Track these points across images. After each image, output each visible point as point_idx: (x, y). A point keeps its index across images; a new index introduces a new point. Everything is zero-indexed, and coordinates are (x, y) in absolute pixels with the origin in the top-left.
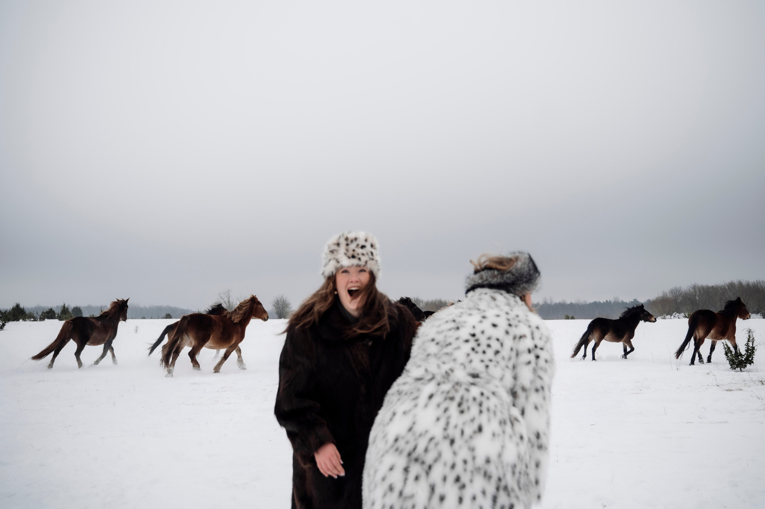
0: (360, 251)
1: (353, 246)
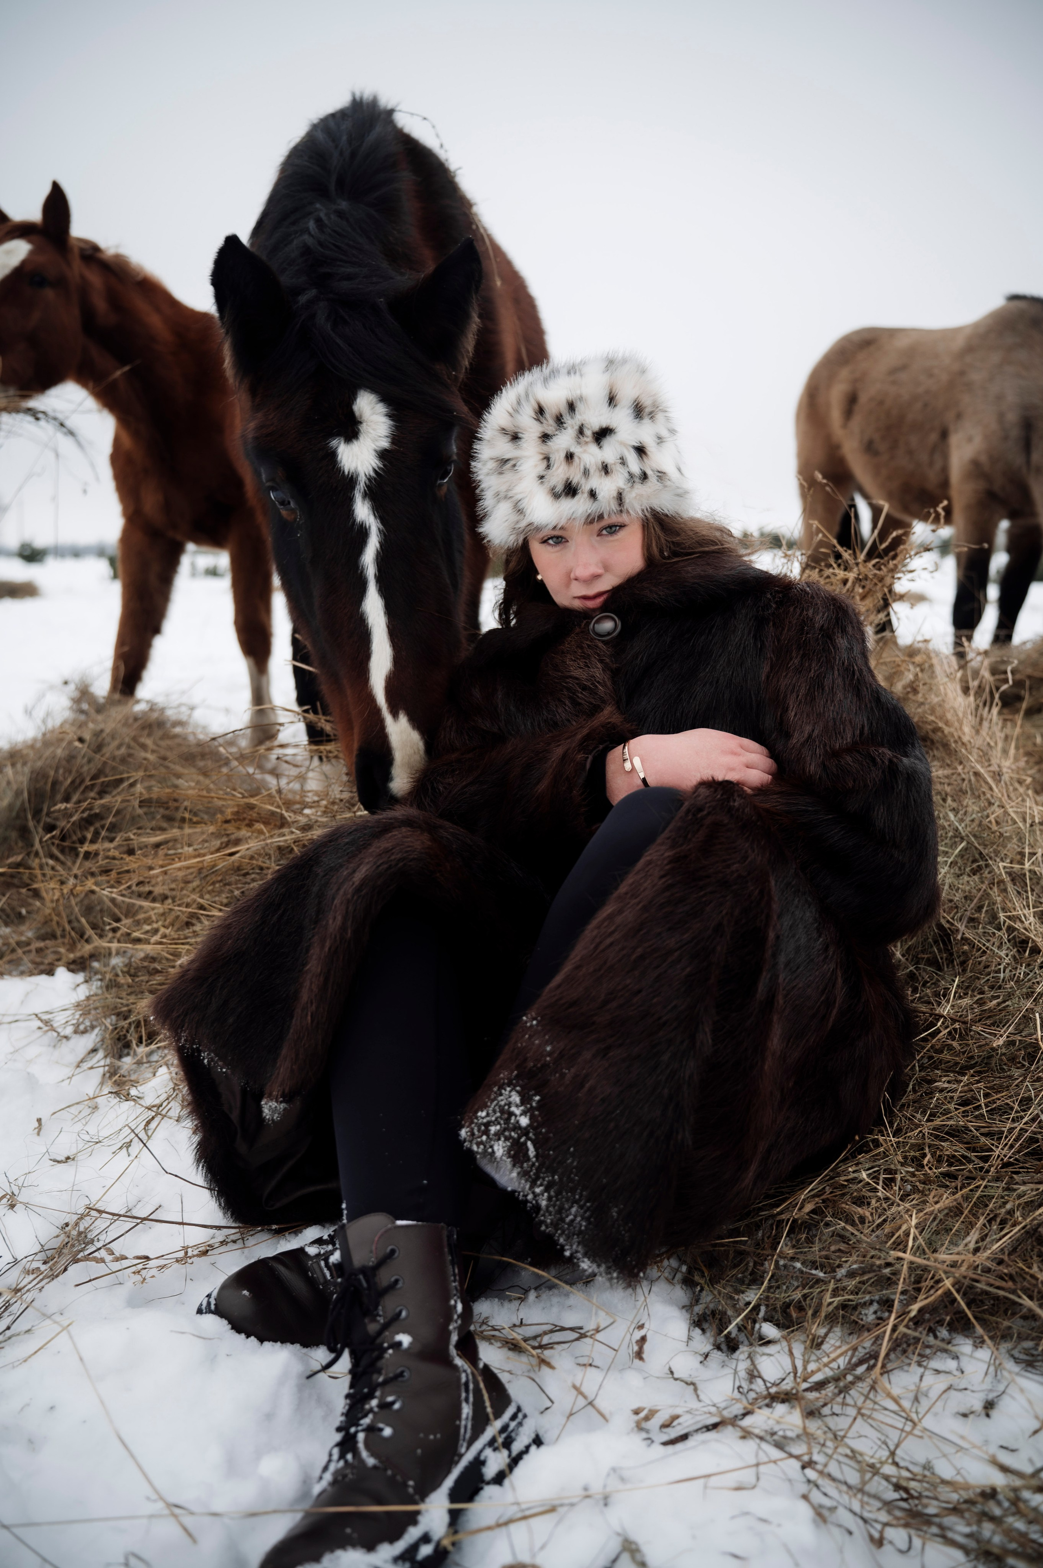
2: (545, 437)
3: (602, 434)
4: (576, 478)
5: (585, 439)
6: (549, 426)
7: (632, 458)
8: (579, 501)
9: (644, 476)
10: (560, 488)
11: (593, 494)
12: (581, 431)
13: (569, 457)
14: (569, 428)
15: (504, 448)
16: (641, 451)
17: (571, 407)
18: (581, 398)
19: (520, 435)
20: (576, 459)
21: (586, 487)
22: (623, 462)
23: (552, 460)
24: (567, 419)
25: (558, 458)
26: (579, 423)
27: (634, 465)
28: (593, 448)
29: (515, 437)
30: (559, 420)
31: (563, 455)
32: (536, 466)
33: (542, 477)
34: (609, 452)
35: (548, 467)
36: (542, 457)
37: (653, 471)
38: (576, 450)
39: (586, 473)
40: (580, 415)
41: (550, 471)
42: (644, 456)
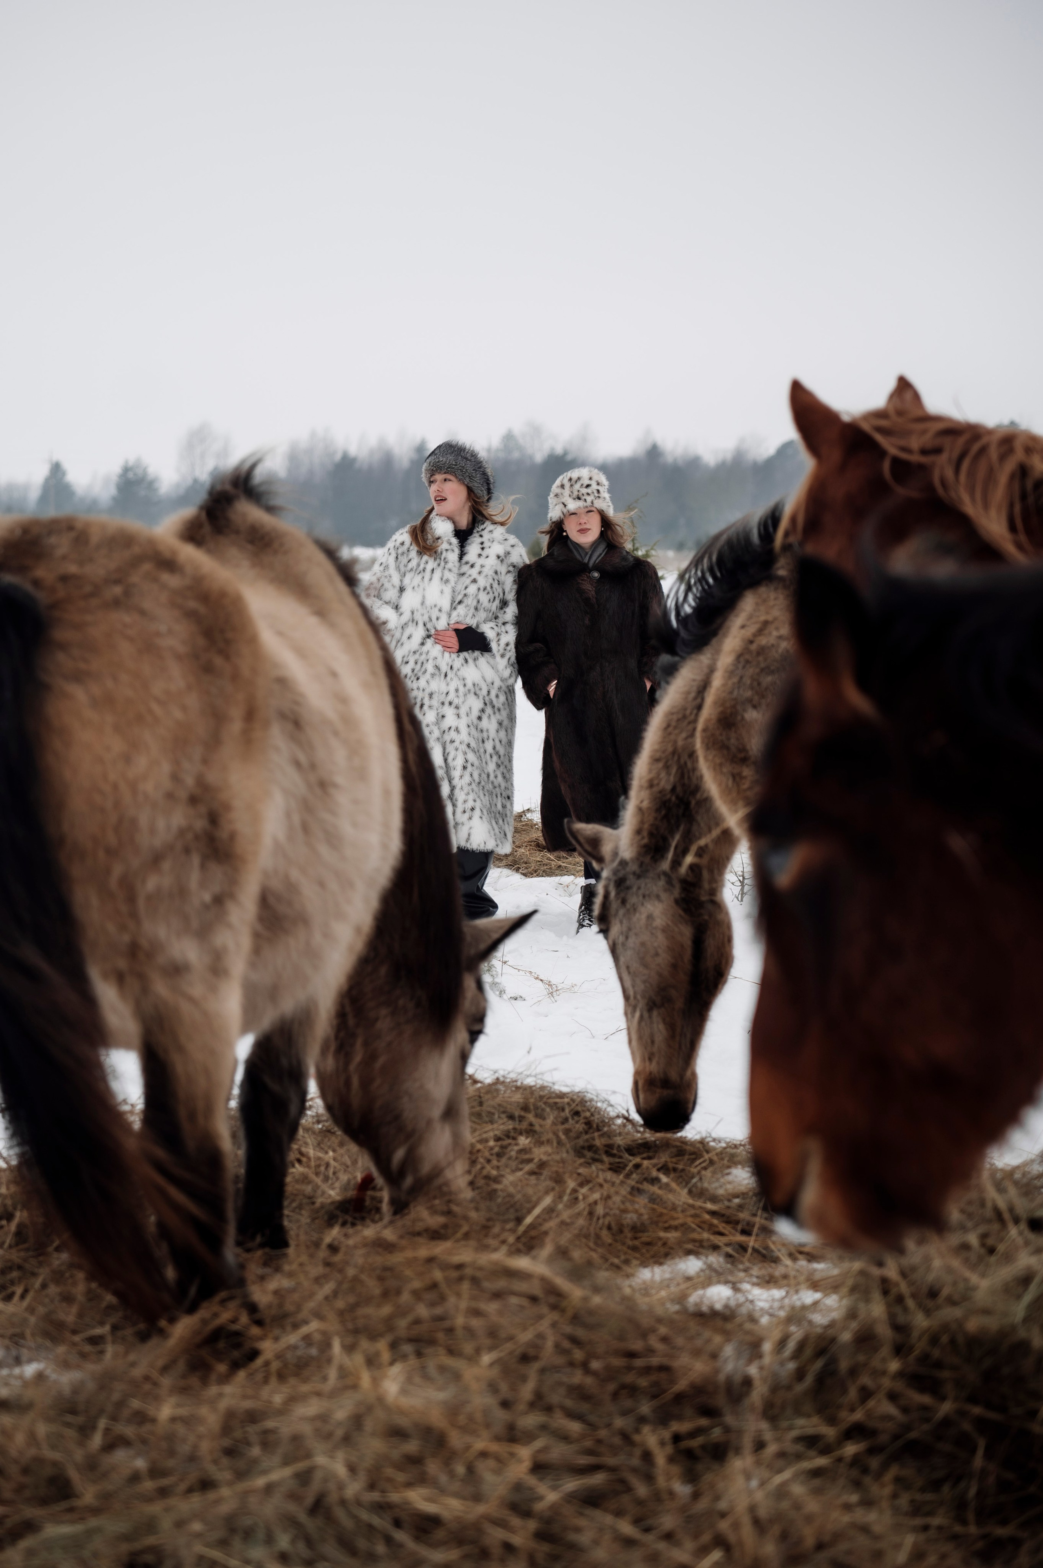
0: (584, 491)
1: (577, 486)
2: (572, 486)
3: (588, 486)
15: (559, 491)
18: (582, 477)
19: (564, 486)
21: (583, 498)
29: (562, 487)
34: (589, 490)
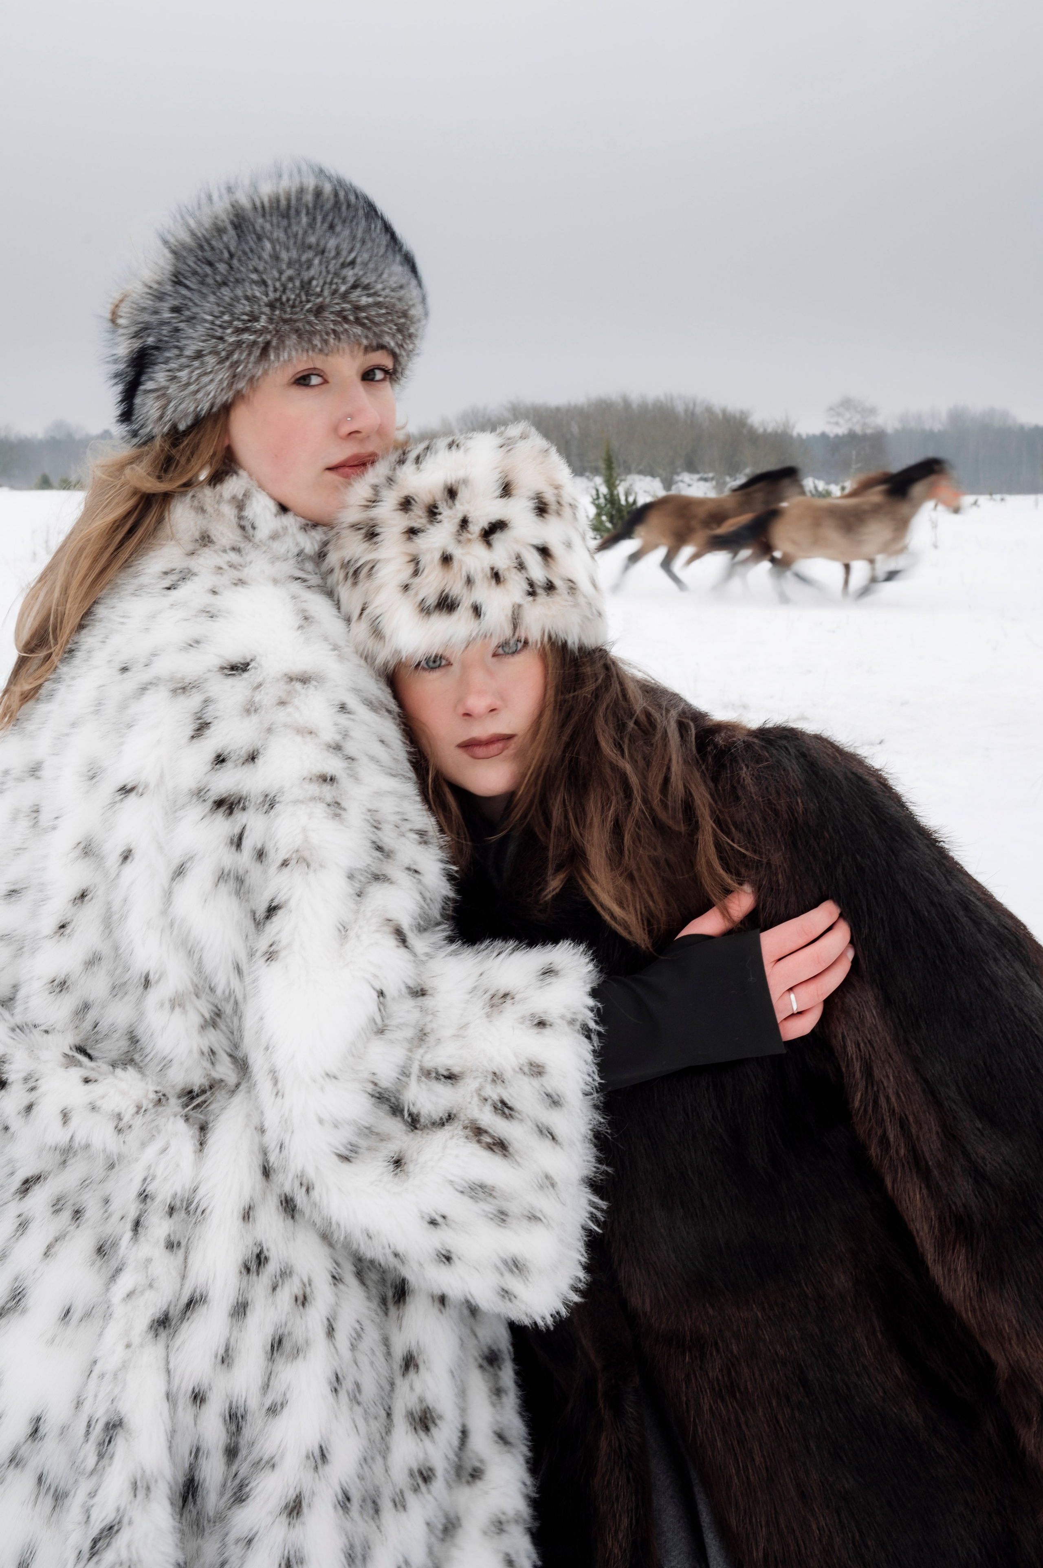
2: (412, 533)
4: (456, 589)
5: (469, 536)
6: (417, 518)
7: (533, 560)
8: (459, 619)
9: (550, 587)
10: (432, 600)
11: (477, 611)
12: (464, 523)
13: (447, 559)
14: (445, 521)
16: (544, 552)
17: (452, 493)
19: (378, 530)
20: (455, 564)
21: (468, 601)
22: (521, 566)
23: (421, 565)
24: (443, 508)
25: (430, 560)
26: (460, 516)
27: (537, 571)
28: (478, 549)
29: (372, 534)
30: (432, 512)
31: (437, 556)
32: (399, 571)
33: (406, 588)
34: (503, 552)
35: (416, 573)
36: (408, 558)
37: (563, 579)
38: (457, 552)
39: (469, 581)
40: (461, 504)
41: (417, 580)
42: (549, 559)
